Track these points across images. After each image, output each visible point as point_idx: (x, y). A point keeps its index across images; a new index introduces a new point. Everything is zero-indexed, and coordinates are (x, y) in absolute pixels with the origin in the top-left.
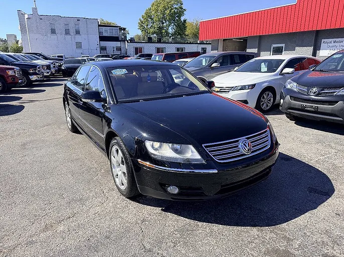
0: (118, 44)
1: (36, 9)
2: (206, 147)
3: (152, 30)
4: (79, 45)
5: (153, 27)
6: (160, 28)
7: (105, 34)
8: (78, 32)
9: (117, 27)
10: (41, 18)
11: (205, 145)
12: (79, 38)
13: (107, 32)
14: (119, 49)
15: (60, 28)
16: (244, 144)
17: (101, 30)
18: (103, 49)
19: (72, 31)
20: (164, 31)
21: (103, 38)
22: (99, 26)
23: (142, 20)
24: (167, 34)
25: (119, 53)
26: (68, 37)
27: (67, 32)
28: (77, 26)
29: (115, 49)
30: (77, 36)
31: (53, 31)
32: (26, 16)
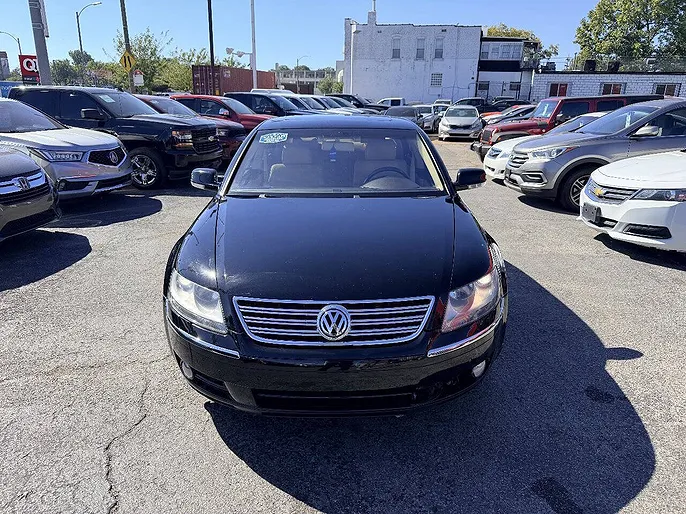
0: (515, 76)
1: (374, 14)
2: (241, 303)
3: (607, 44)
4: (437, 79)
5: (609, 37)
6: (630, 39)
7: (492, 57)
8: (439, 54)
9: (520, 40)
10: (381, 29)
11: (241, 298)
12: (438, 66)
13: (495, 53)
14: (516, 87)
15: (408, 47)
16: (327, 317)
17: (485, 50)
18: (482, 86)
19: (429, 53)
20: (637, 45)
21: (485, 66)
22: (483, 39)
23: (588, 21)
24: (646, 51)
25: (513, 95)
26: (421, 63)
27: (420, 55)
28: (439, 43)
29: (507, 87)
30: (438, 62)
31: (396, 54)
32: (354, 29)
